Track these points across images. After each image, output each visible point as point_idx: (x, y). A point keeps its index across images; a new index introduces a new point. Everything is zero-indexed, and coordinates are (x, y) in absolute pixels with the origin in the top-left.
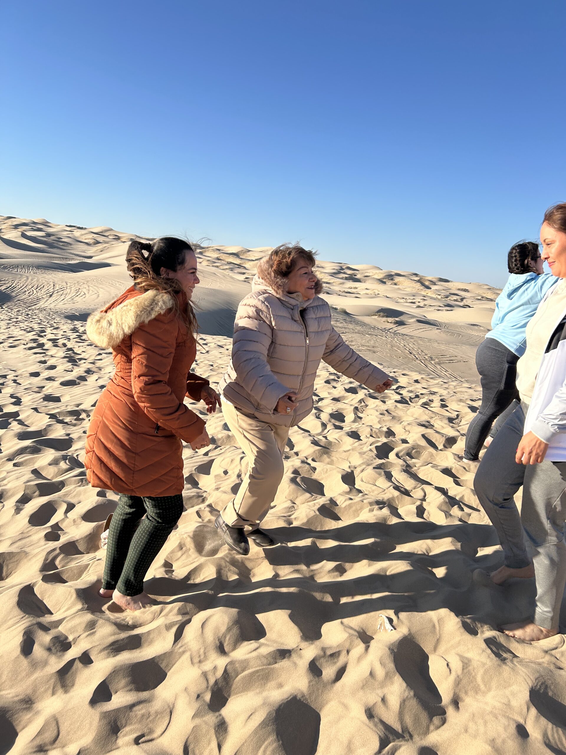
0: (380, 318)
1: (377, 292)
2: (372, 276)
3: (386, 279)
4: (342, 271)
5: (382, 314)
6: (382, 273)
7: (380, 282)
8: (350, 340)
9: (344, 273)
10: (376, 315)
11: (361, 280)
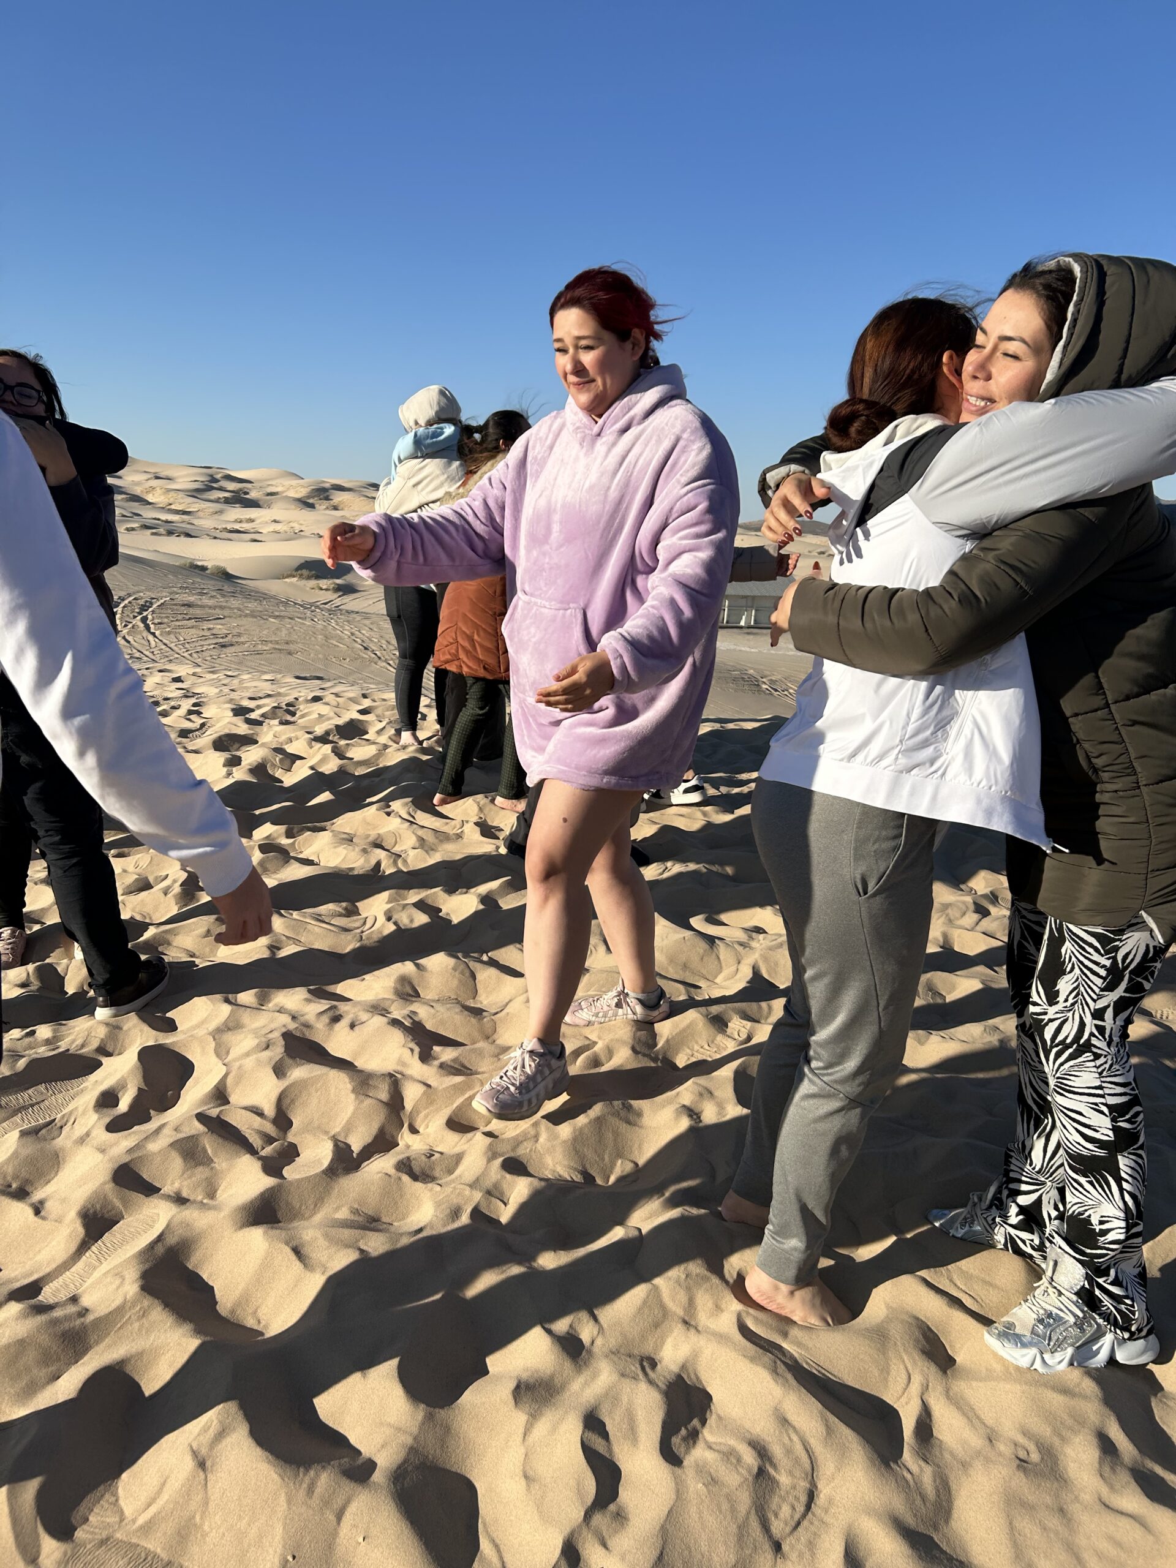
0: (304, 582)
1: (297, 528)
2: (283, 492)
3: (313, 497)
4: (215, 485)
5: (305, 572)
6: (303, 486)
7: (301, 506)
8: (235, 631)
9: (221, 489)
10: (294, 576)
11: (261, 503)
